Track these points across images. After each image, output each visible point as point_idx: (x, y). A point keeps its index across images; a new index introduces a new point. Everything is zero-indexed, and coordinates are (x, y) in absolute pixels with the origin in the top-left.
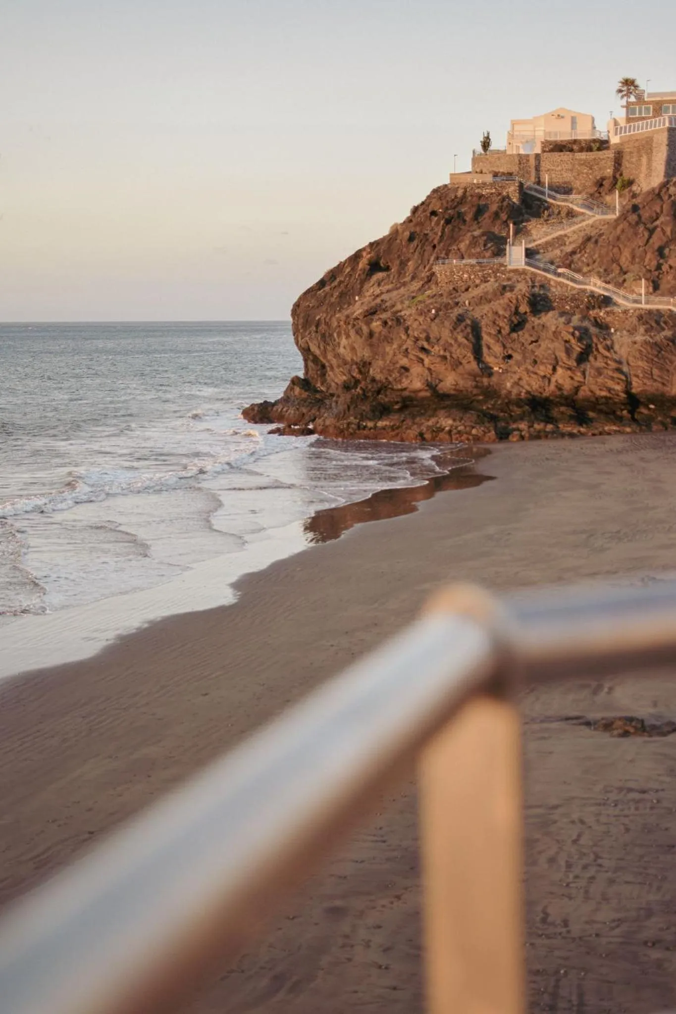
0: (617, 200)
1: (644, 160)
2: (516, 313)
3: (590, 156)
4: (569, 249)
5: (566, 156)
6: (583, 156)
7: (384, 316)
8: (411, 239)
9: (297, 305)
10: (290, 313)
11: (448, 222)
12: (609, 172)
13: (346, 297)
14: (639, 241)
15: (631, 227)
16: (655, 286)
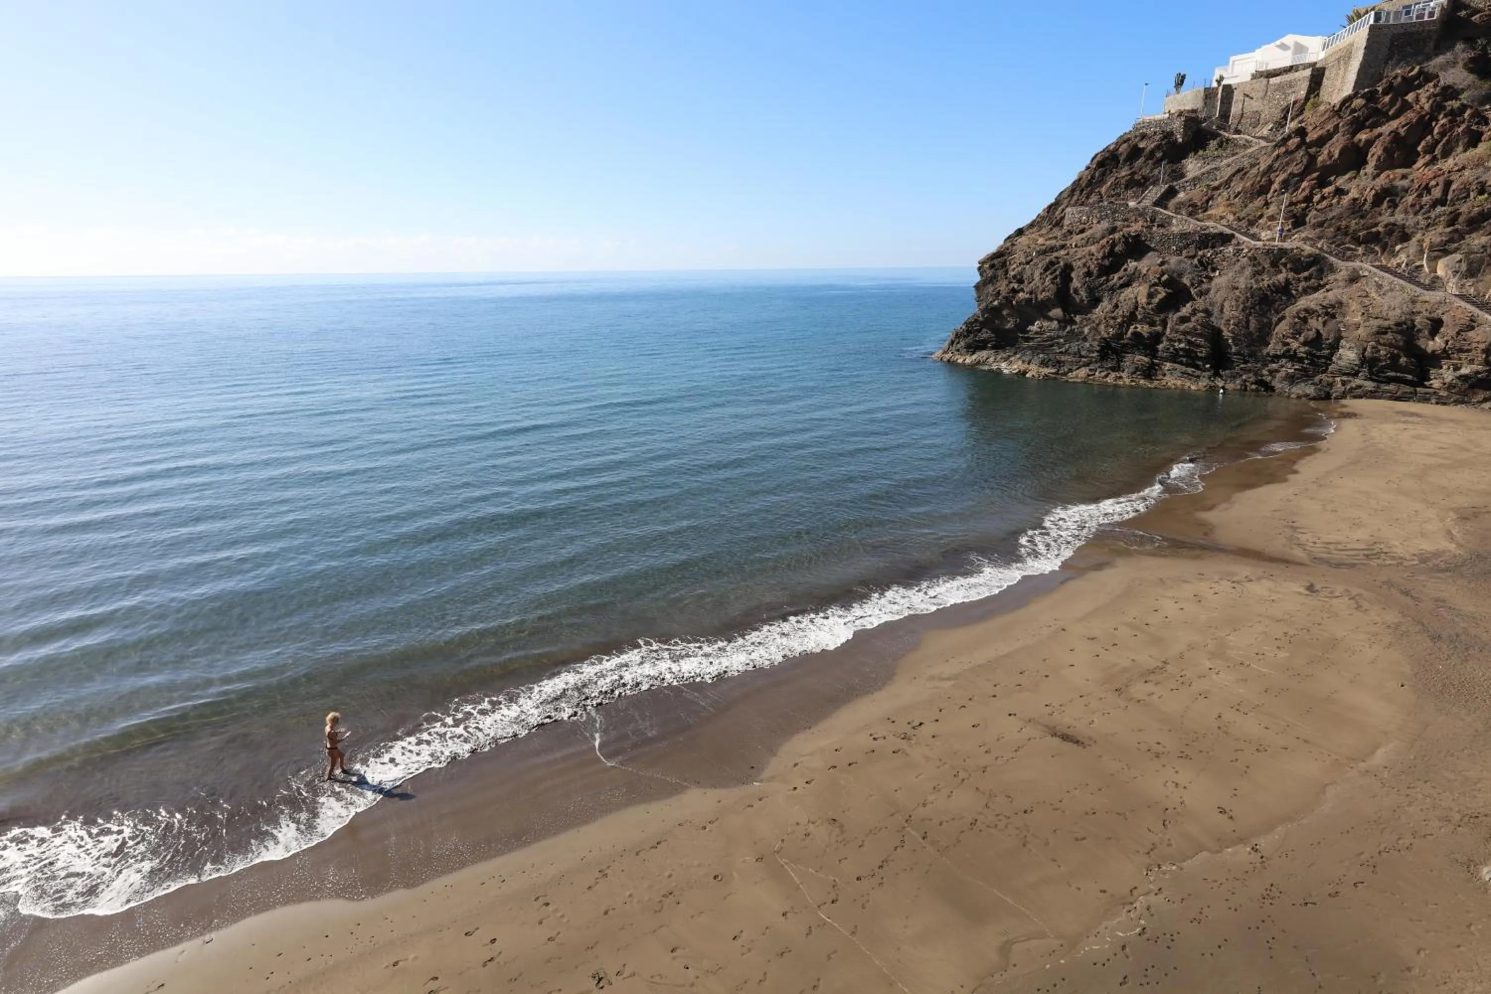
1: (1341, 73)
3: (1286, 79)
5: (1258, 84)
6: (1278, 80)
14: (1294, 169)
15: (1288, 153)
16: (1298, 221)
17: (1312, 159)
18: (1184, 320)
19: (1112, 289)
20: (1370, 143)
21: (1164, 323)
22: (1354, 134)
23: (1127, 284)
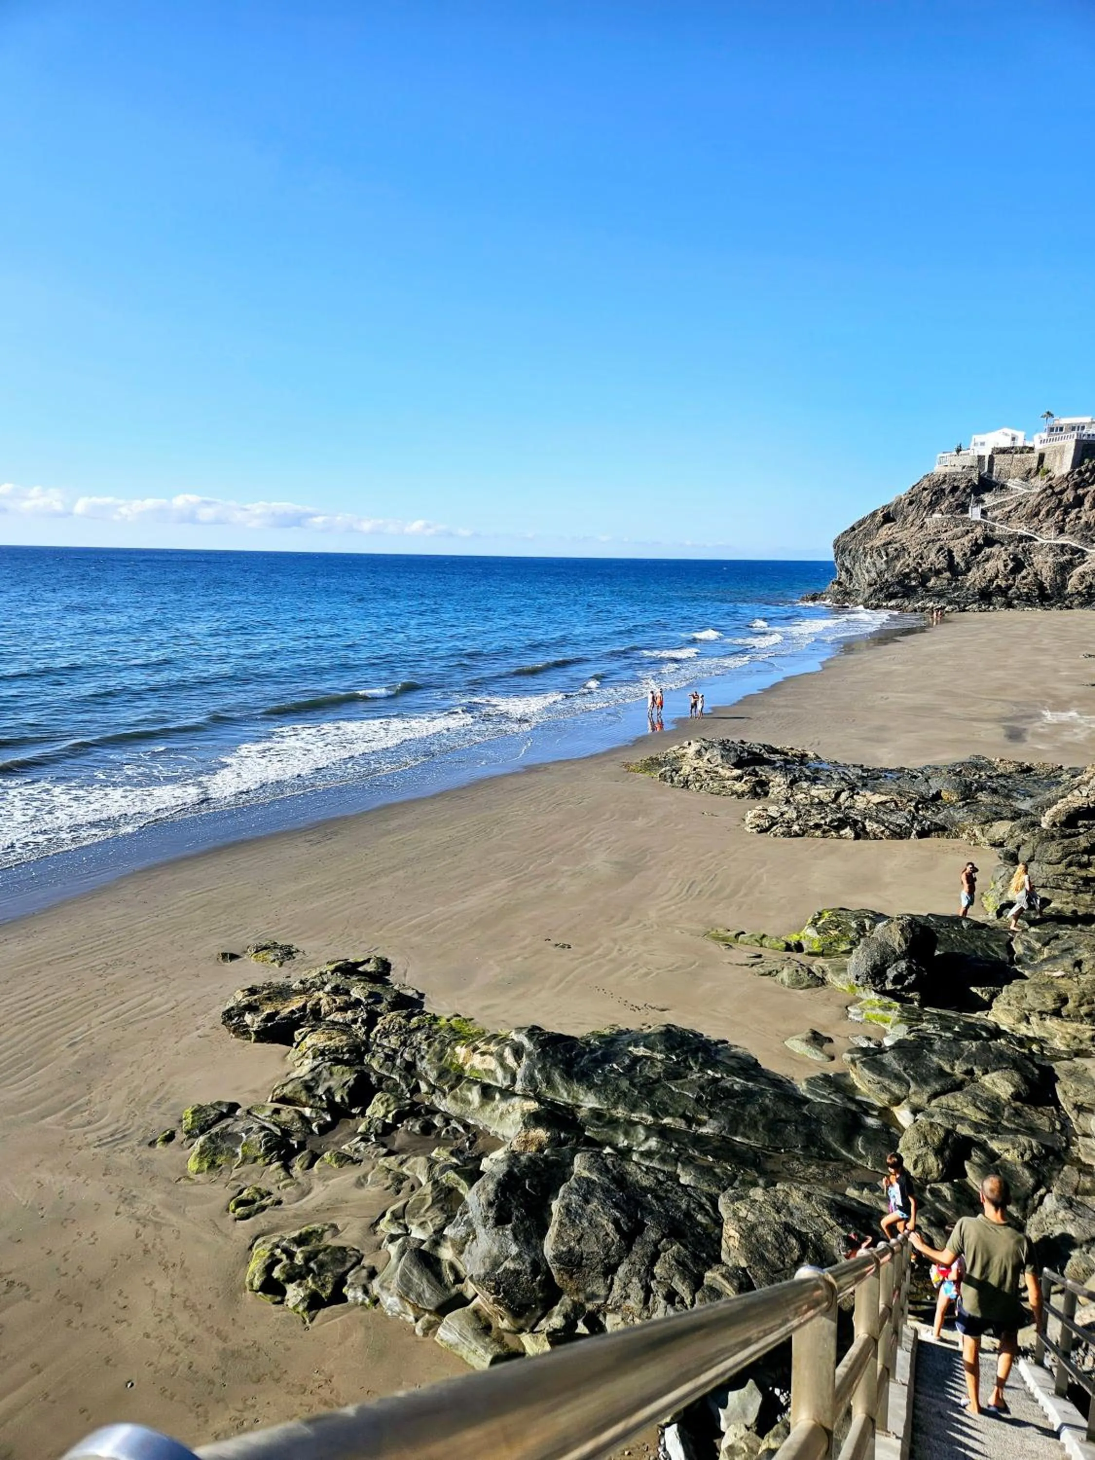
0: (1038, 483)
1: (1058, 458)
2: (976, 544)
3: (1023, 456)
4: (1007, 509)
5: (1007, 457)
6: (1017, 456)
7: (895, 546)
8: (911, 503)
9: (838, 541)
10: (832, 543)
11: (935, 494)
12: (1035, 465)
13: (868, 535)
14: (1051, 505)
15: (1048, 497)
16: (1061, 531)
17: (1061, 501)
18: (1024, 578)
19: (978, 563)
20: (1085, 495)
21: (1014, 579)
22: (1076, 490)
23: (987, 560)
